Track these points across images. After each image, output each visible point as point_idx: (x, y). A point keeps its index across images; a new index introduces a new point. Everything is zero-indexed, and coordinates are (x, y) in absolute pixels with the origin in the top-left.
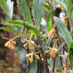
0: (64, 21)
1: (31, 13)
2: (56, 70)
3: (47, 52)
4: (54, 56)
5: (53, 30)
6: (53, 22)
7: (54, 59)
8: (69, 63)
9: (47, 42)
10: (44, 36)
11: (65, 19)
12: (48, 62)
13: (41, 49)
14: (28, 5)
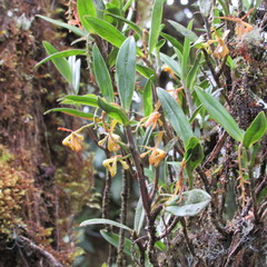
0: (176, 97)
1: (113, 80)
2: (160, 190)
3: (143, 155)
4: (156, 164)
5: (154, 114)
6: (155, 99)
7: (157, 169)
8: (186, 177)
9: (144, 137)
10: (138, 124)
11: (179, 93)
12: (146, 174)
13: (132, 150)
14: (108, 67)
